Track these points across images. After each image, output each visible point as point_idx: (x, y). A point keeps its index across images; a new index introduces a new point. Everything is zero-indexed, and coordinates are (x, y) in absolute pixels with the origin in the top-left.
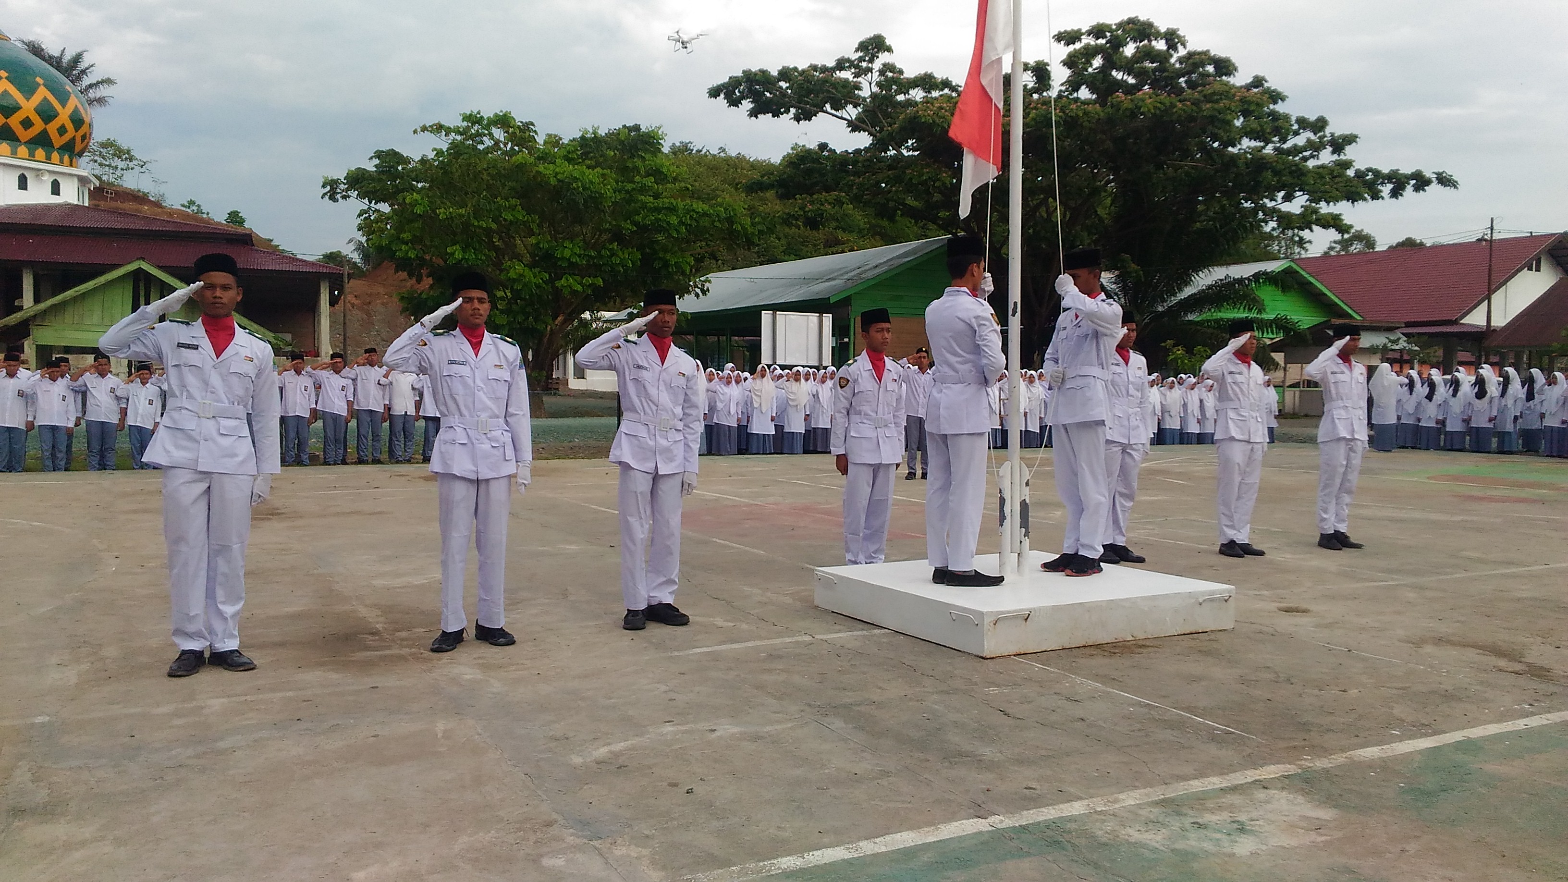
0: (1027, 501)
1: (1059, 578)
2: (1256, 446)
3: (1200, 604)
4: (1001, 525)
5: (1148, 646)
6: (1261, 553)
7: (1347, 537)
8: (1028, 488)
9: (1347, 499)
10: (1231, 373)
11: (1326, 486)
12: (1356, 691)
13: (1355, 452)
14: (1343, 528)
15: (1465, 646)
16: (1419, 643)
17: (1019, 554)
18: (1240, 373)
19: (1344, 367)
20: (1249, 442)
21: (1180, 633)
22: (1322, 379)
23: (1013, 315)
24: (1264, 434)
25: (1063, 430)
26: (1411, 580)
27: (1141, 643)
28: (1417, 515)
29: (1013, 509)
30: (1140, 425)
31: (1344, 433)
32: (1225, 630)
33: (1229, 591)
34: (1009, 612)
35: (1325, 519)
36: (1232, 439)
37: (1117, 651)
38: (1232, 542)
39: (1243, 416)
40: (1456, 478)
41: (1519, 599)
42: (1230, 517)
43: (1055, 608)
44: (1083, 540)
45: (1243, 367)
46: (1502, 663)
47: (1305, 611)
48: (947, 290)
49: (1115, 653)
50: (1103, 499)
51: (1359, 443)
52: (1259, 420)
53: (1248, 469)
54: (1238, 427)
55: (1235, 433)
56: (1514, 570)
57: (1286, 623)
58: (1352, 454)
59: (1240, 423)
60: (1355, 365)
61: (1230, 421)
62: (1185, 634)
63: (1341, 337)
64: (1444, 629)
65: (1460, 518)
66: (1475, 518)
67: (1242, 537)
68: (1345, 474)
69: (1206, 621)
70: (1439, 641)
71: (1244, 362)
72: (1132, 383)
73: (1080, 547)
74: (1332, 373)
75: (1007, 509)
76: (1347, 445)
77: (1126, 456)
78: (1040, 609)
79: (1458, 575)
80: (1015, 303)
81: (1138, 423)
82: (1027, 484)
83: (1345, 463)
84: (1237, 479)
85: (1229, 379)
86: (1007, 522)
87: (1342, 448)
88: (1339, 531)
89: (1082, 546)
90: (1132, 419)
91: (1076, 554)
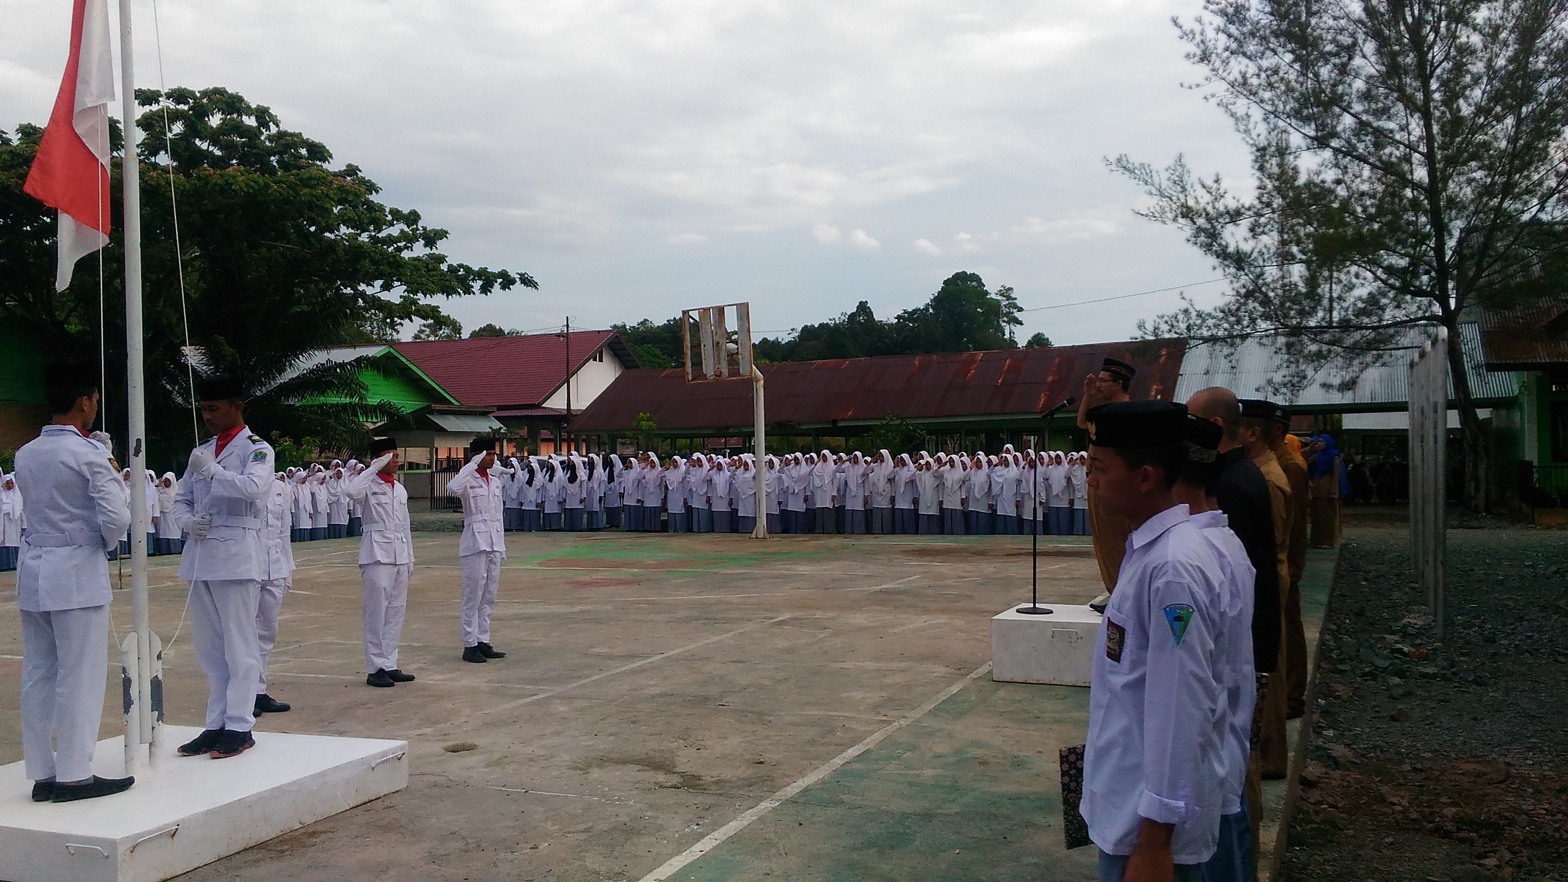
0: (160, 677)
2: (402, 568)
3: (373, 769)
4: (127, 711)
5: (321, 833)
6: (411, 678)
7: (490, 647)
8: (160, 661)
9: (488, 610)
10: (375, 493)
11: (469, 600)
12: (546, 844)
13: (495, 564)
14: (485, 639)
15: (624, 762)
16: (585, 767)
17: (151, 744)
18: (384, 494)
19: (481, 481)
20: (396, 565)
21: (352, 806)
22: (463, 495)
23: (137, 454)
24: (409, 554)
25: (202, 588)
26: (557, 689)
27: (310, 830)
28: (542, 609)
29: (141, 691)
30: (281, 558)
31: (484, 547)
32: (398, 791)
33: (402, 748)
34: (150, 832)
35: (470, 633)
36: (379, 563)
37: (286, 847)
38: (381, 671)
39: (390, 539)
40: (564, 562)
41: (653, 697)
42: (378, 645)
43: (210, 814)
44: (231, 712)
45: (386, 487)
46: (661, 777)
47: (470, 748)
48: (46, 428)
49: (283, 852)
50: (253, 661)
51: (498, 554)
52: (405, 540)
53: (394, 593)
54: (382, 549)
55: (380, 556)
56: (639, 663)
57: (457, 766)
58: (492, 566)
59: (385, 546)
60: (491, 479)
61: (374, 544)
62: (357, 806)
63: (479, 452)
64: (603, 744)
65: (578, 608)
66: (590, 607)
67: (390, 664)
68: (486, 585)
69: (380, 786)
70: (603, 761)
71: (387, 481)
72: (272, 512)
73: (226, 720)
74: (471, 488)
75: (134, 692)
76: (487, 557)
77: (265, 592)
78: (190, 819)
79: (595, 678)
80: (138, 441)
81: (279, 555)
82: (159, 657)
83: (485, 575)
84: (385, 603)
85: (373, 500)
86: (134, 708)
87: (483, 559)
88: (482, 643)
89: (230, 718)
90: (273, 552)
91: (223, 728)
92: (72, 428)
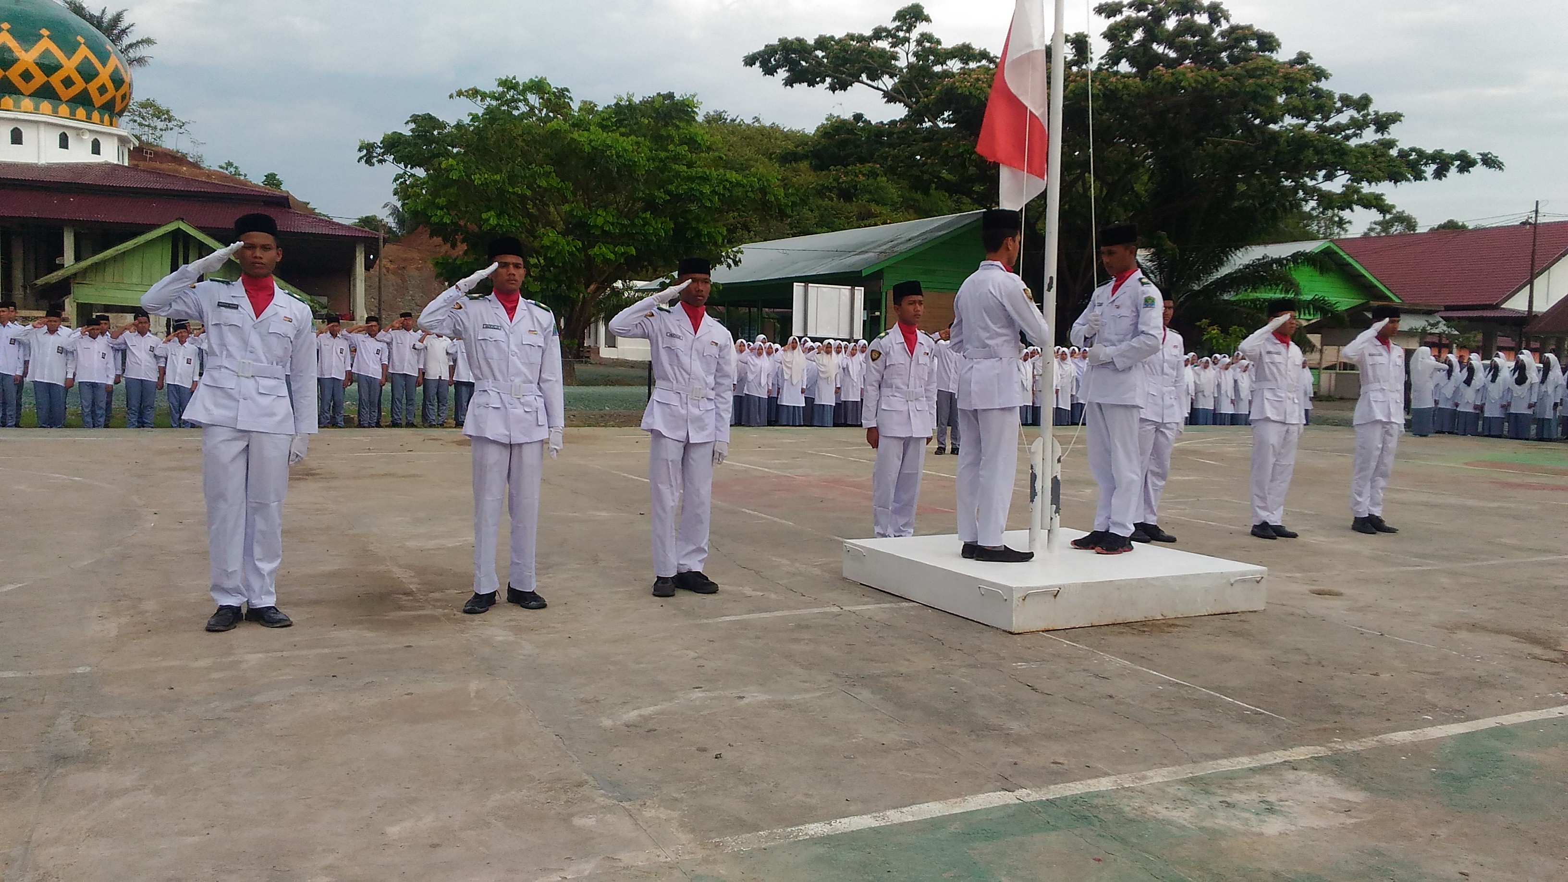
0: (1059, 477)
1: (1089, 555)
2: (1291, 428)
3: (1232, 585)
4: (1032, 501)
5: (1178, 626)
6: (1294, 536)
7: (1381, 521)
8: (1060, 465)
9: (1382, 482)
10: (1269, 353)
11: (1362, 469)
12: (1388, 675)
13: (1391, 435)
14: (1377, 512)
15: (1499, 632)
16: (1454, 628)
17: (1049, 531)
18: (1278, 353)
19: (1381, 349)
20: (1284, 423)
21: (1210, 613)
22: (1359, 362)
23: (1049, 290)
24: (1300, 415)
25: (1097, 409)
26: (1446, 565)
27: (1170, 622)
28: (1453, 500)
29: (1044, 485)
30: (1174, 404)
31: (1380, 417)
32: (1256, 611)
33: (1261, 572)
34: (1038, 588)
35: (1358, 503)
36: (1268, 419)
37: (1146, 629)
38: (1265, 524)
39: (1281, 397)
40: (1494, 464)
41: (1555, 587)
42: (1263, 499)
43: (1086, 586)
44: (1114, 518)
45: (1281, 347)
46: (1538, 650)
47: (1338, 594)
48: (982, 263)
49: (1144, 631)
50: (1135, 477)
51: (1395, 426)
52: (1296, 401)
53: (1283, 451)
54: (1275, 408)
55: (1270, 413)
56: (1552, 558)
57: (1320, 606)
58: (1389, 438)
59: (1276, 404)
60: (1393, 348)
61: (1266, 401)
62: (1215, 615)
63: (1380, 319)
64: (1479, 615)
65: (1495, 505)
66: (1512, 505)
67: (1275, 519)
68: (1381, 456)
69: (1237, 602)
70: (1473, 627)
71: (1283, 342)
72: (1168, 361)
73: (1111, 525)
74: (1370, 355)
75: (1038, 485)
76: (1384, 428)
77: (1159, 435)
78: (1069, 585)
79: (1493, 562)
80: (1051, 278)
81: (1173, 402)
82: (1059, 461)
83: (1380, 446)
84: (1272, 460)
85: (1267, 359)
86: (1038, 499)
87: (1378, 431)
88: (1374, 515)
89: (1115, 524)
90: (1167, 398)
91: (1108, 531)
92: (999, 263)
